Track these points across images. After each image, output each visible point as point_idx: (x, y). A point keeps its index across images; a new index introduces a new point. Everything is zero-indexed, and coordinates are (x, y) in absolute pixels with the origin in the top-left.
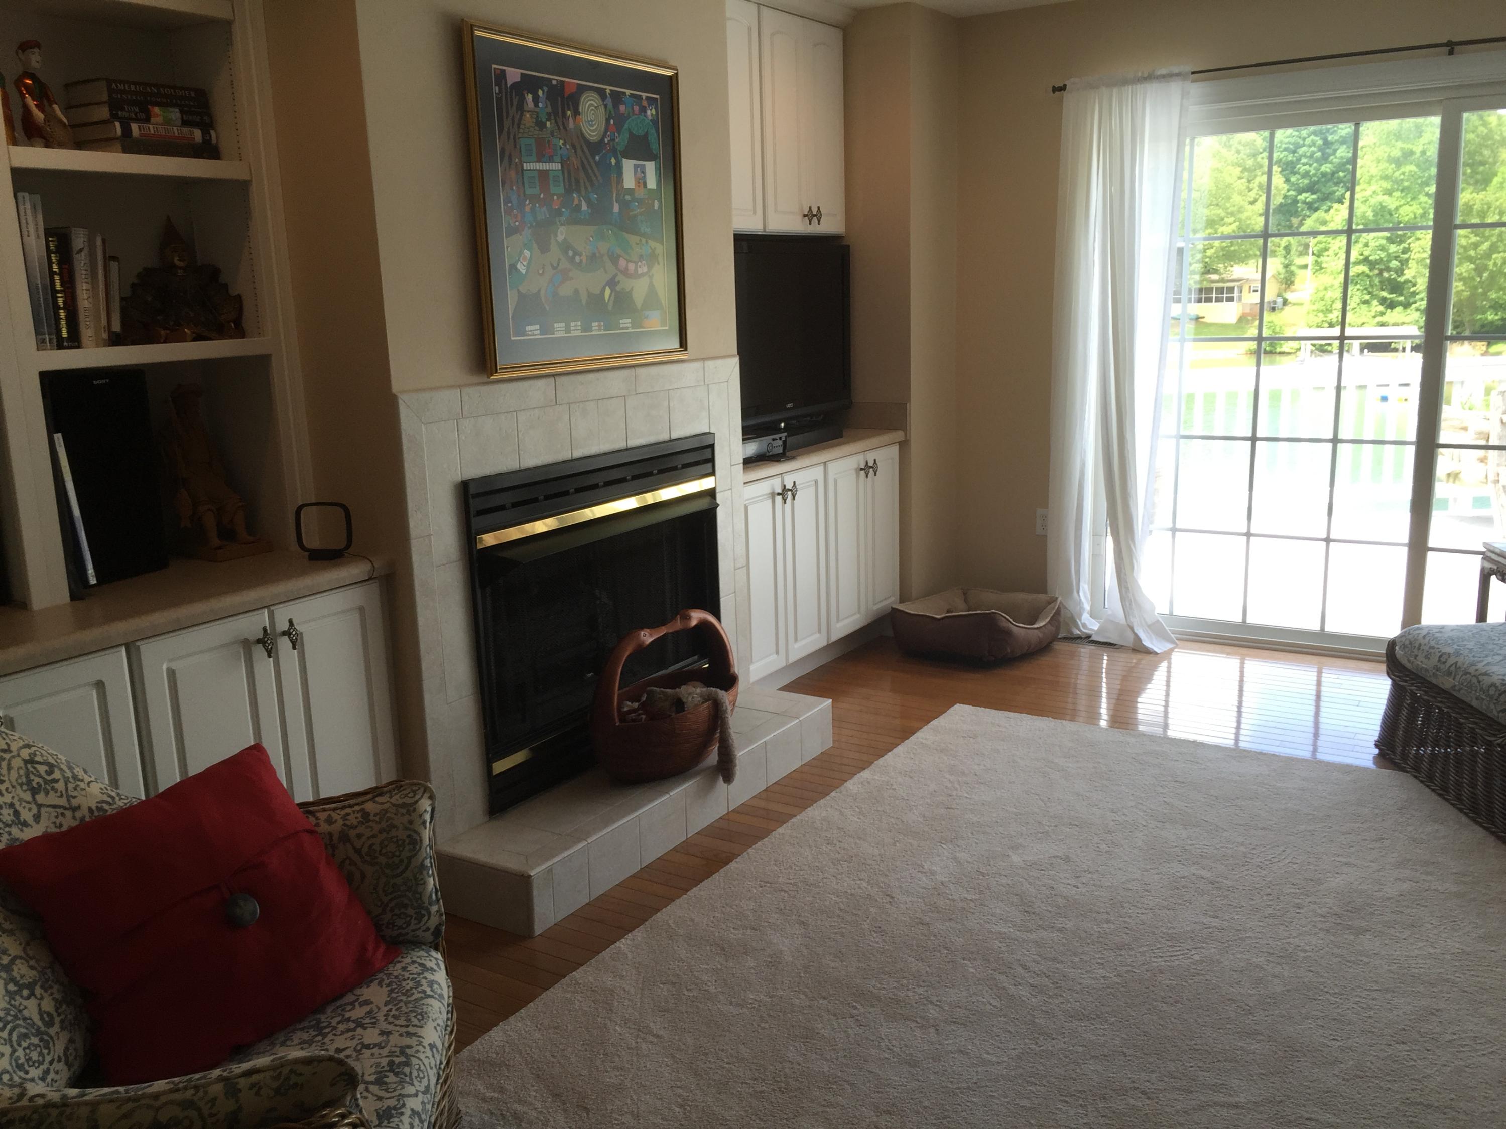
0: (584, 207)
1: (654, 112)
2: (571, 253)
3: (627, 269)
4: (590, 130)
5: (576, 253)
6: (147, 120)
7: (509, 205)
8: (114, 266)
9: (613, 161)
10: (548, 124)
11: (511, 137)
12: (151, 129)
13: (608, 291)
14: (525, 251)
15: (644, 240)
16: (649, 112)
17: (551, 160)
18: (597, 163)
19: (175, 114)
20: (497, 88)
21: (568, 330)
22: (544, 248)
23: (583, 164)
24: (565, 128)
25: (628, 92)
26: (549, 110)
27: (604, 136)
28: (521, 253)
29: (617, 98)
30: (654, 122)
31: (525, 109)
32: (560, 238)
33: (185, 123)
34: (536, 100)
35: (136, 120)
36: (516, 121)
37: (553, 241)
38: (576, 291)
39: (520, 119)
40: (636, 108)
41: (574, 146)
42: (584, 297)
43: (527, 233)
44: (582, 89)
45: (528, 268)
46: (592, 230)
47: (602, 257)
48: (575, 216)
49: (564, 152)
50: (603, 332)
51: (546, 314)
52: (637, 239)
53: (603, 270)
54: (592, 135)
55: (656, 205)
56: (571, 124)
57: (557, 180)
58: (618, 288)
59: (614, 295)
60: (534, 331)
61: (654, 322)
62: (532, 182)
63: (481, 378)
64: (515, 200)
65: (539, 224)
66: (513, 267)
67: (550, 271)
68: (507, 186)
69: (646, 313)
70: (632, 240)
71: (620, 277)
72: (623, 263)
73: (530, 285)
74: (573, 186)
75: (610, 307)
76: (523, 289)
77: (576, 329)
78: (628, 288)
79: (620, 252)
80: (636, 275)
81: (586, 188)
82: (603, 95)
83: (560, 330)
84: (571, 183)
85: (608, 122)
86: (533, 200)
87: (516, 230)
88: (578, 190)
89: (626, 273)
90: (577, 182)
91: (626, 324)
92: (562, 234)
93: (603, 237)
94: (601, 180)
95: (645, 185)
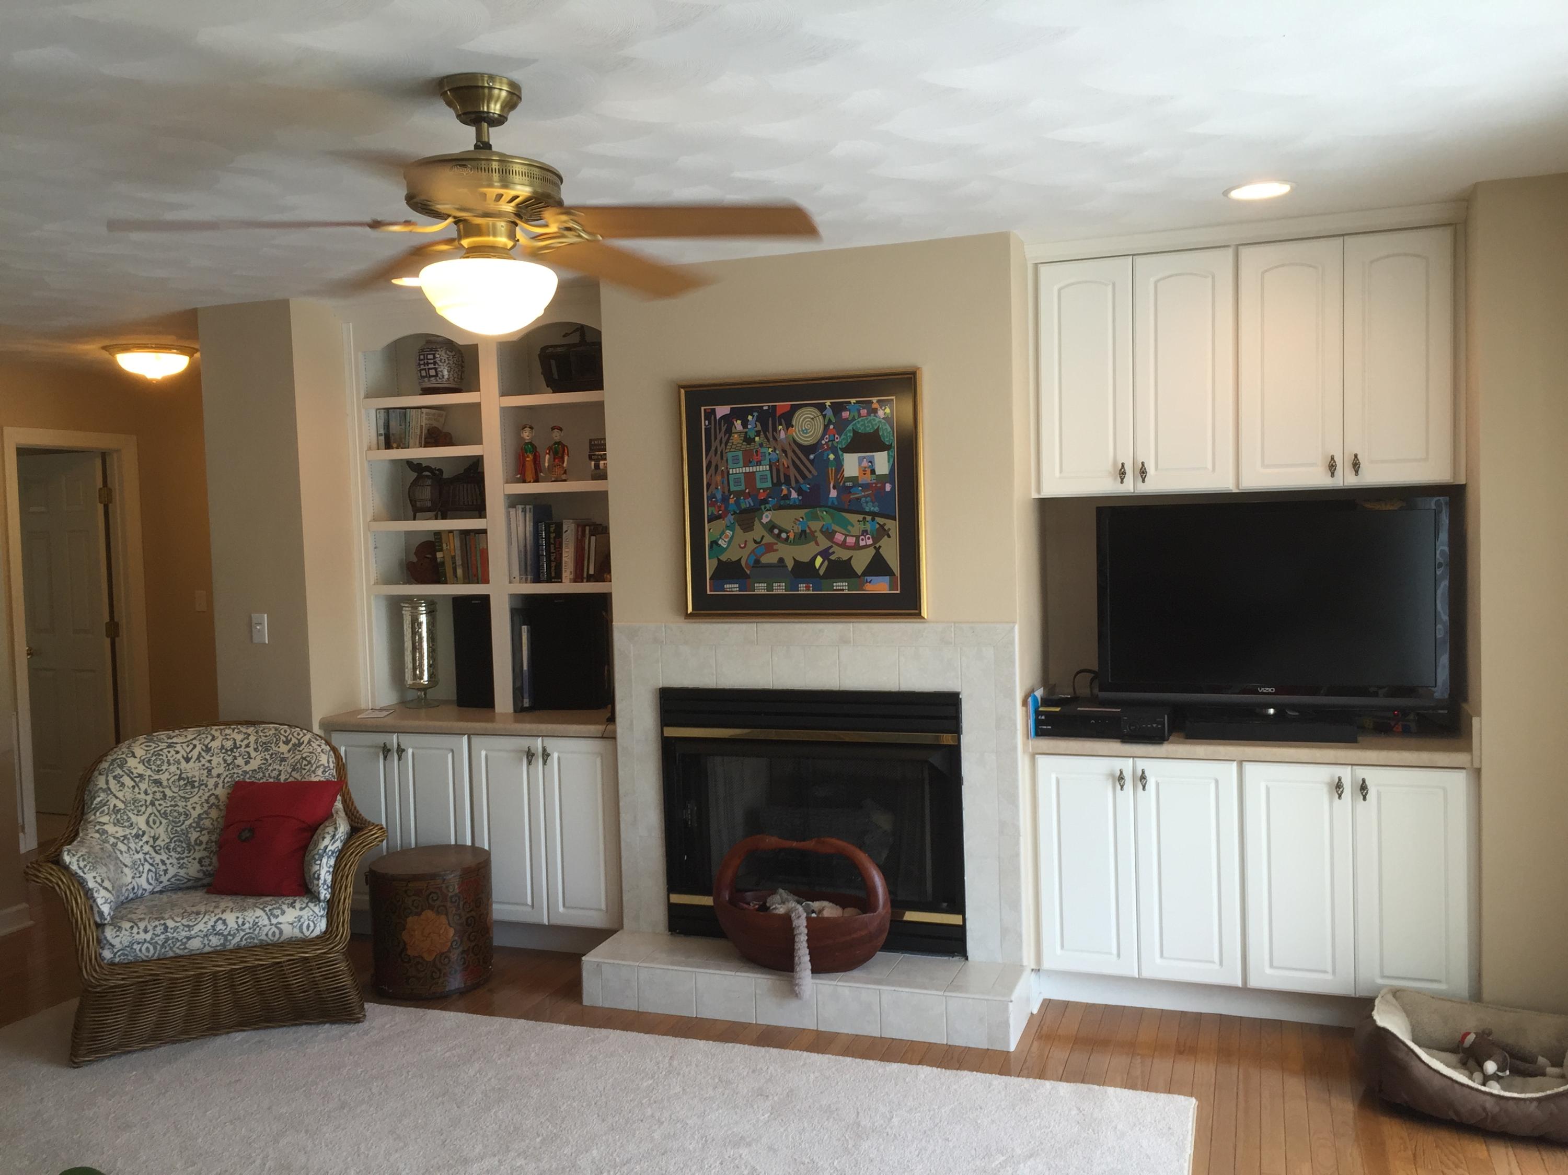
0: (794, 495)
1: (888, 410)
2: (776, 531)
3: (844, 541)
4: (804, 437)
5: (781, 531)
7: (714, 500)
9: (832, 457)
10: (757, 439)
11: (719, 453)
13: (819, 561)
14: (728, 531)
15: (869, 518)
16: (881, 413)
17: (759, 463)
18: (812, 462)
20: (707, 422)
21: (770, 588)
22: (747, 527)
23: (793, 462)
24: (775, 439)
25: (853, 401)
26: (759, 428)
27: (822, 438)
28: (723, 532)
29: (837, 408)
30: (890, 419)
31: (734, 430)
32: (765, 520)
34: (745, 424)
36: (724, 441)
37: (757, 522)
38: (781, 560)
39: (729, 439)
40: (864, 412)
41: (784, 451)
42: (790, 564)
43: (730, 518)
44: (795, 409)
45: (729, 543)
46: (802, 512)
47: (813, 533)
48: (782, 503)
49: (774, 457)
50: (811, 592)
51: (747, 577)
52: (861, 517)
53: (813, 543)
54: (806, 440)
55: (888, 487)
56: (783, 435)
57: (763, 478)
58: (833, 557)
59: (826, 563)
60: (732, 588)
61: (880, 586)
62: (737, 482)
63: (682, 619)
64: (719, 496)
65: (743, 512)
66: (714, 543)
67: (751, 545)
68: (713, 487)
69: (869, 578)
70: (853, 518)
71: (835, 548)
72: (839, 537)
73: (731, 555)
74: (783, 480)
75: (821, 572)
76: (724, 558)
77: (779, 589)
78: (845, 558)
79: (836, 528)
80: (857, 547)
81: (797, 481)
82: (821, 408)
83: (760, 589)
84: (780, 478)
85: (826, 427)
86: (738, 494)
87: (719, 517)
88: (788, 482)
89: (843, 545)
90: (787, 478)
91: (842, 587)
92: (766, 518)
93: (816, 518)
94: (815, 473)
95: (873, 472)
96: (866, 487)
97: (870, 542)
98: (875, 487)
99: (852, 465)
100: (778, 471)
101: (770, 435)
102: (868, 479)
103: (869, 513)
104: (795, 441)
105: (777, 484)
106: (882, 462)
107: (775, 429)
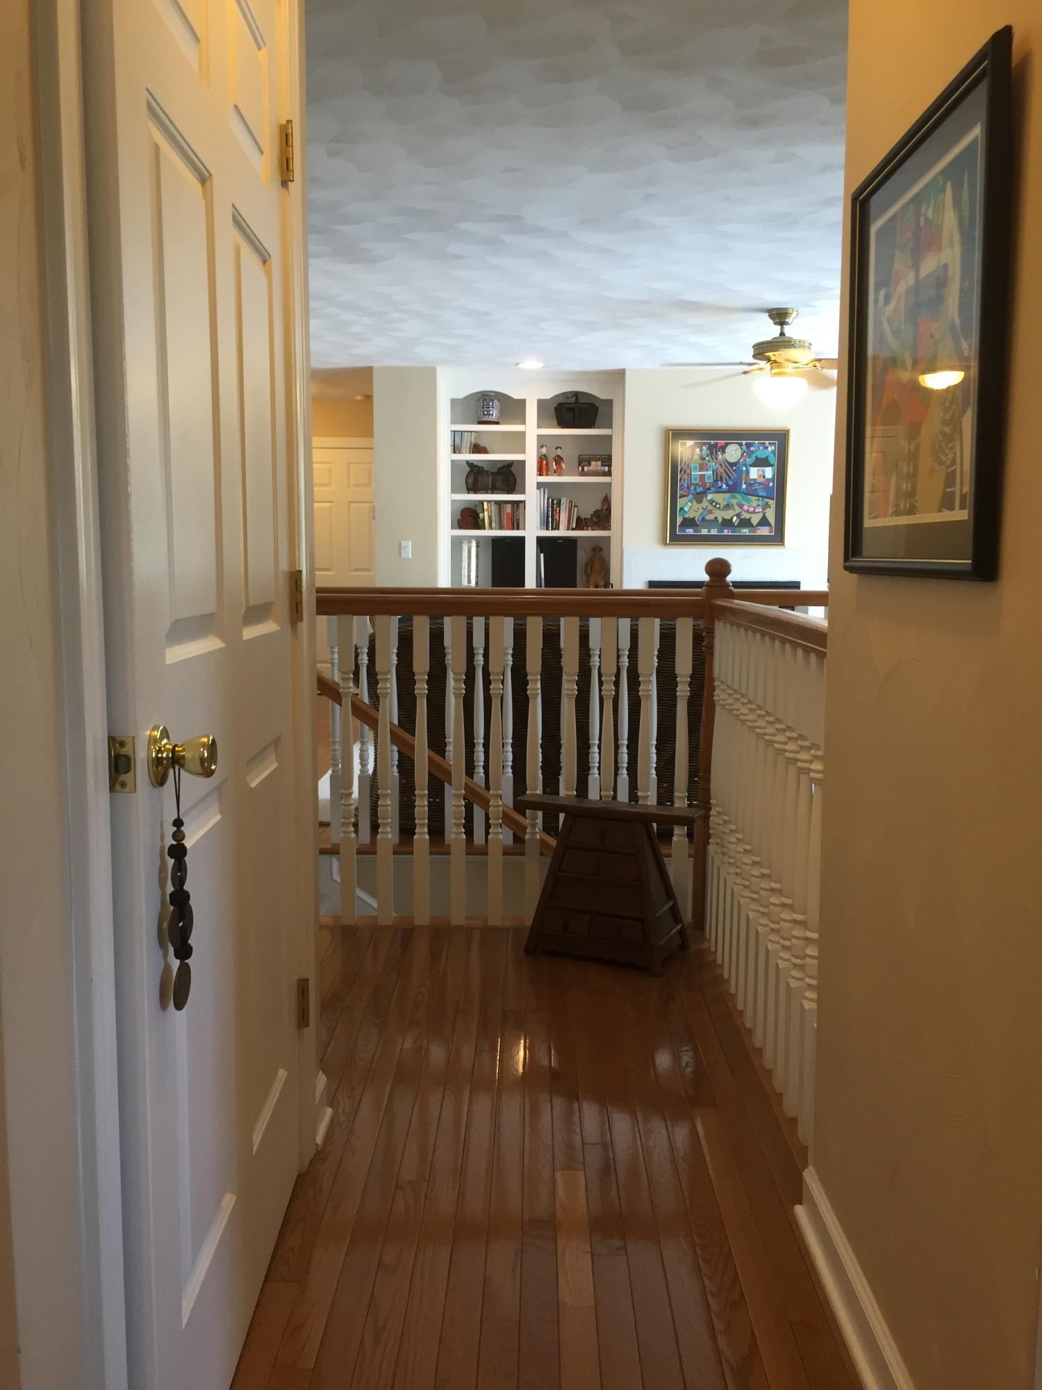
0: (724, 486)
1: (773, 448)
2: (714, 504)
3: (748, 510)
4: (731, 458)
5: (717, 504)
6: (590, 465)
7: (683, 487)
8: (576, 508)
9: (744, 469)
10: (707, 458)
11: (687, 464)
12: (591, 468)
13: (735, 519)
14: (689, 503)
15: (761, 499)
16: (770, 449)
17: (707, 470)
18: (734, 471)
19: (599, 463)
20: (681, 448)
21: (709, 531)
22: (699, 501)
23: (725, 470)
24: (716, 458)
25: (757, 442)
26: (708, 453)
27: (740, 459)
28: (687, 503)
29: (749, 446)
30: (773, 452)
31: (695, 453)
32: (709, 498)
33: (602, 466)
34: (701, 451)
35: (586, 465)
36: (690, 458)
37: (704, 499)
38: (716, 518)
39: (692, 457)
40: (761, 448)
41: (721, 465)
42: (720, 520)
43: (691, 497)
44: (727, 444)
45: (689, 509)
46: (728, 495)
47: (732, 505)
48: (718, 490)
49: (715, 467)
50: (730, 534)
51: (697, 526)
52: (757, 498)
53: (733, 510)
54: (732, 460)
55: (771, 484)
56: (720, 457)
57: (709, 477)
58: (742, 517)
59: (738, 520)
60: (690, 531)
61: (764, 531)
62: (695, 479)
63: (663, 546)
64: (686, 486)
65: (697, 494)
66: (682, 509)
67: (701, 510)
68: (682, 481)
69: (759, 527)
70: (753, 498)
71: (743, 513)
72: (746, 508)
73: (690, 515)
74: (719, 478)
75: (736, 524)
76: (686, 516)
77: (714, 532)
78: (748, 517)
79: (744, 503)
80: (754, 512)
81: (726, 479)
82: (741, 445)
83: (704, 532)
84: (718, 478)
85: (742, 454)
86: (695, 485)
87: (685, 496)
88: (721, 480)
89: (748, 511)
90: (721, 478)
91: (745, 531)
92: (710, 497)
93: (734, 497)
94: (735, 476)
95: (764, 477)
96: (760, 484)
97: (761, 510)
98: (765, 484)
99: (754, 473)
100: (717, 474)
101: (714, 457)
102: (762, 480)
103: (761, 497)
104: (726, 460)
105: (716, 481)
106: (769, 472)
107: (716, 454)
